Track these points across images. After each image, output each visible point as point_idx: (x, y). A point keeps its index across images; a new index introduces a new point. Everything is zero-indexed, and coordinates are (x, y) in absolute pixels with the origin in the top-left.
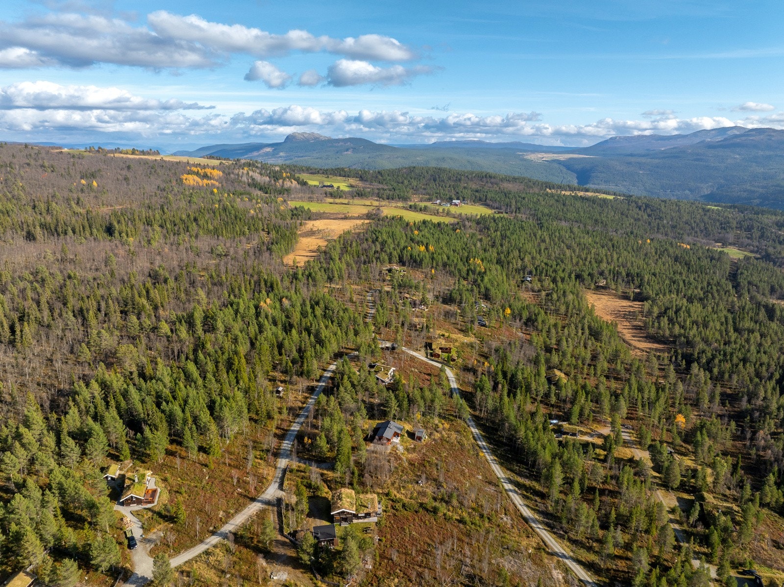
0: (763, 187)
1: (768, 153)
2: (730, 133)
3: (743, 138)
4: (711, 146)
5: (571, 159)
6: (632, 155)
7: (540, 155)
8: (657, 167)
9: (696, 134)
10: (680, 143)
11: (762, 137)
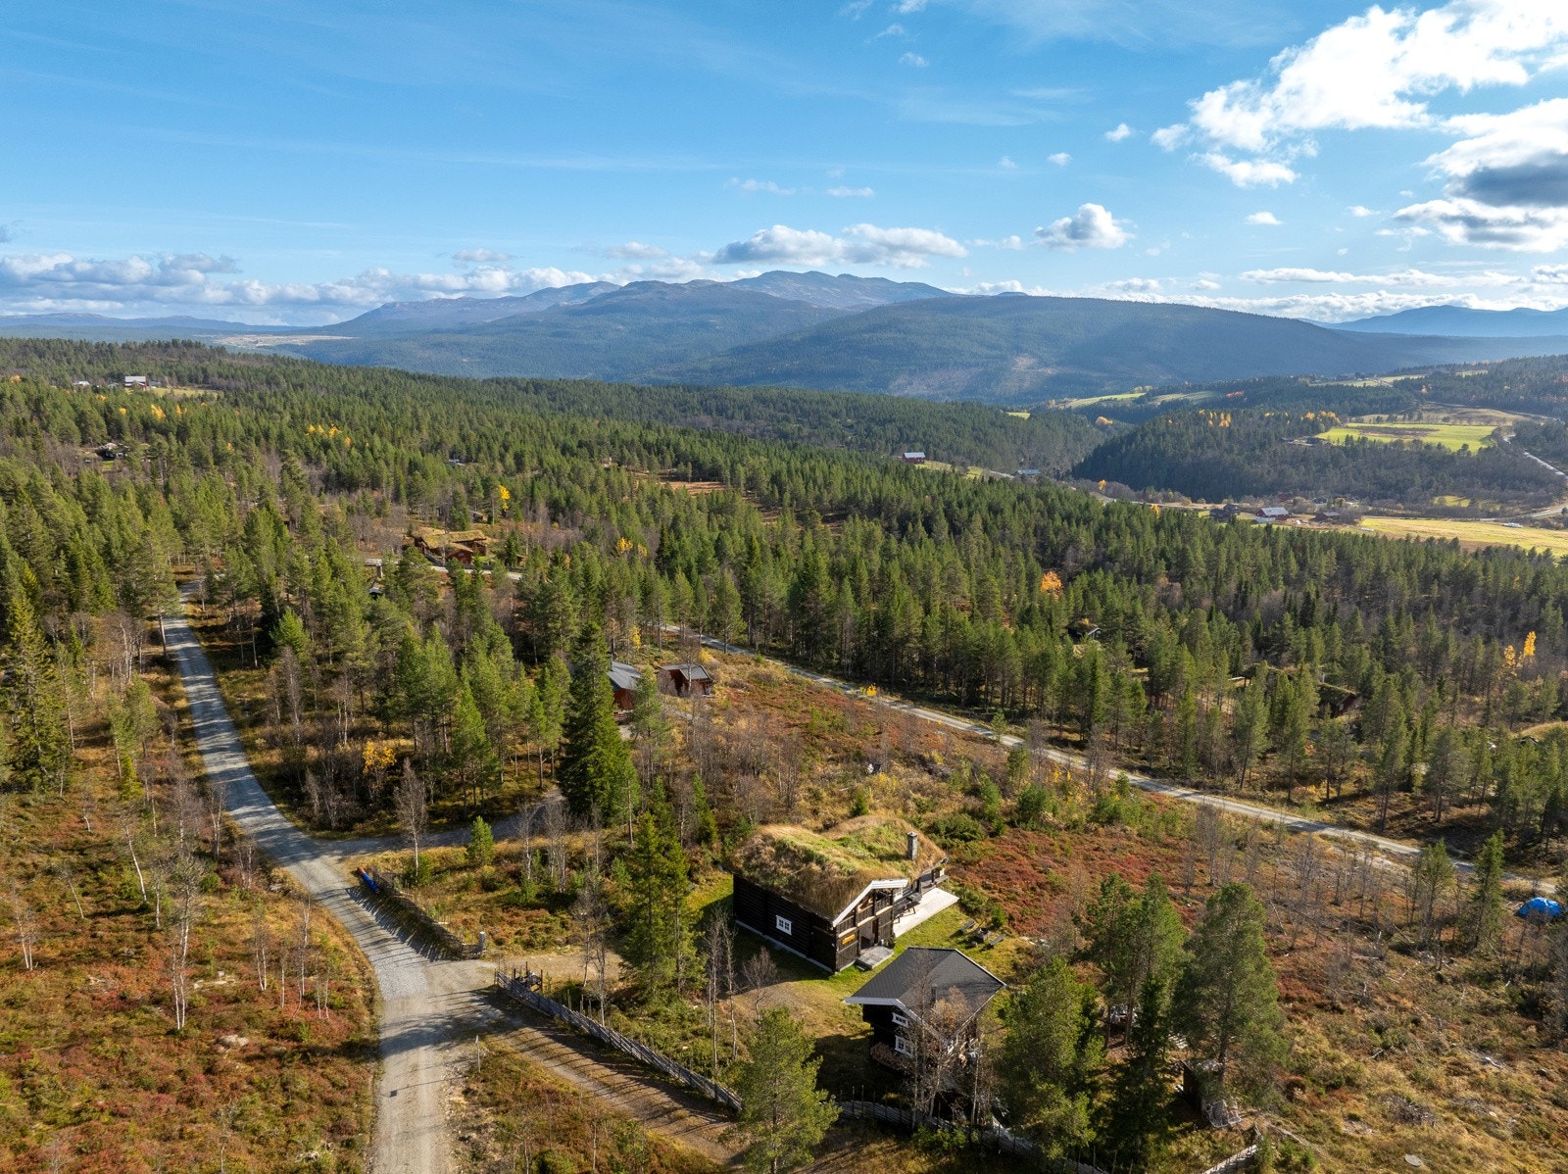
0: (675, 374)
1: (664, 320)
2: (594, 293)
3: (622, 298)
4: (574, 312)
5: (316, 342)
6: (436, 331)
7: (247, 339)
8: (493, 350)
9: (538, 295)
10: (514, 310)
11: (649, 294)
